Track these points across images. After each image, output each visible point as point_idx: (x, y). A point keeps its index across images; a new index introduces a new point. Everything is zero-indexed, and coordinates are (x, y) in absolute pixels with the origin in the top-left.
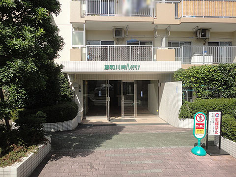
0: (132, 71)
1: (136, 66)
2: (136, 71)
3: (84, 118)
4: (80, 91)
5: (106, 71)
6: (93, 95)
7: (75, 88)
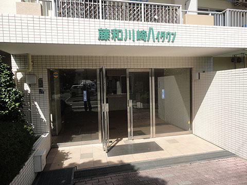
0: (160, 44)
3: (54, 147)
4: (41, 92)
5: (103, 43)
6: (69, 94)
7: (30, 85)
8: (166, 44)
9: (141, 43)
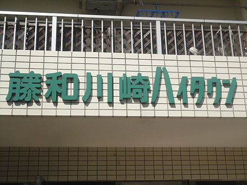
0: (191, 111)
1: (214, 83)
2: (214, 113)
5: (20, 110)
8: (208, 110)
9: (134, 110)
